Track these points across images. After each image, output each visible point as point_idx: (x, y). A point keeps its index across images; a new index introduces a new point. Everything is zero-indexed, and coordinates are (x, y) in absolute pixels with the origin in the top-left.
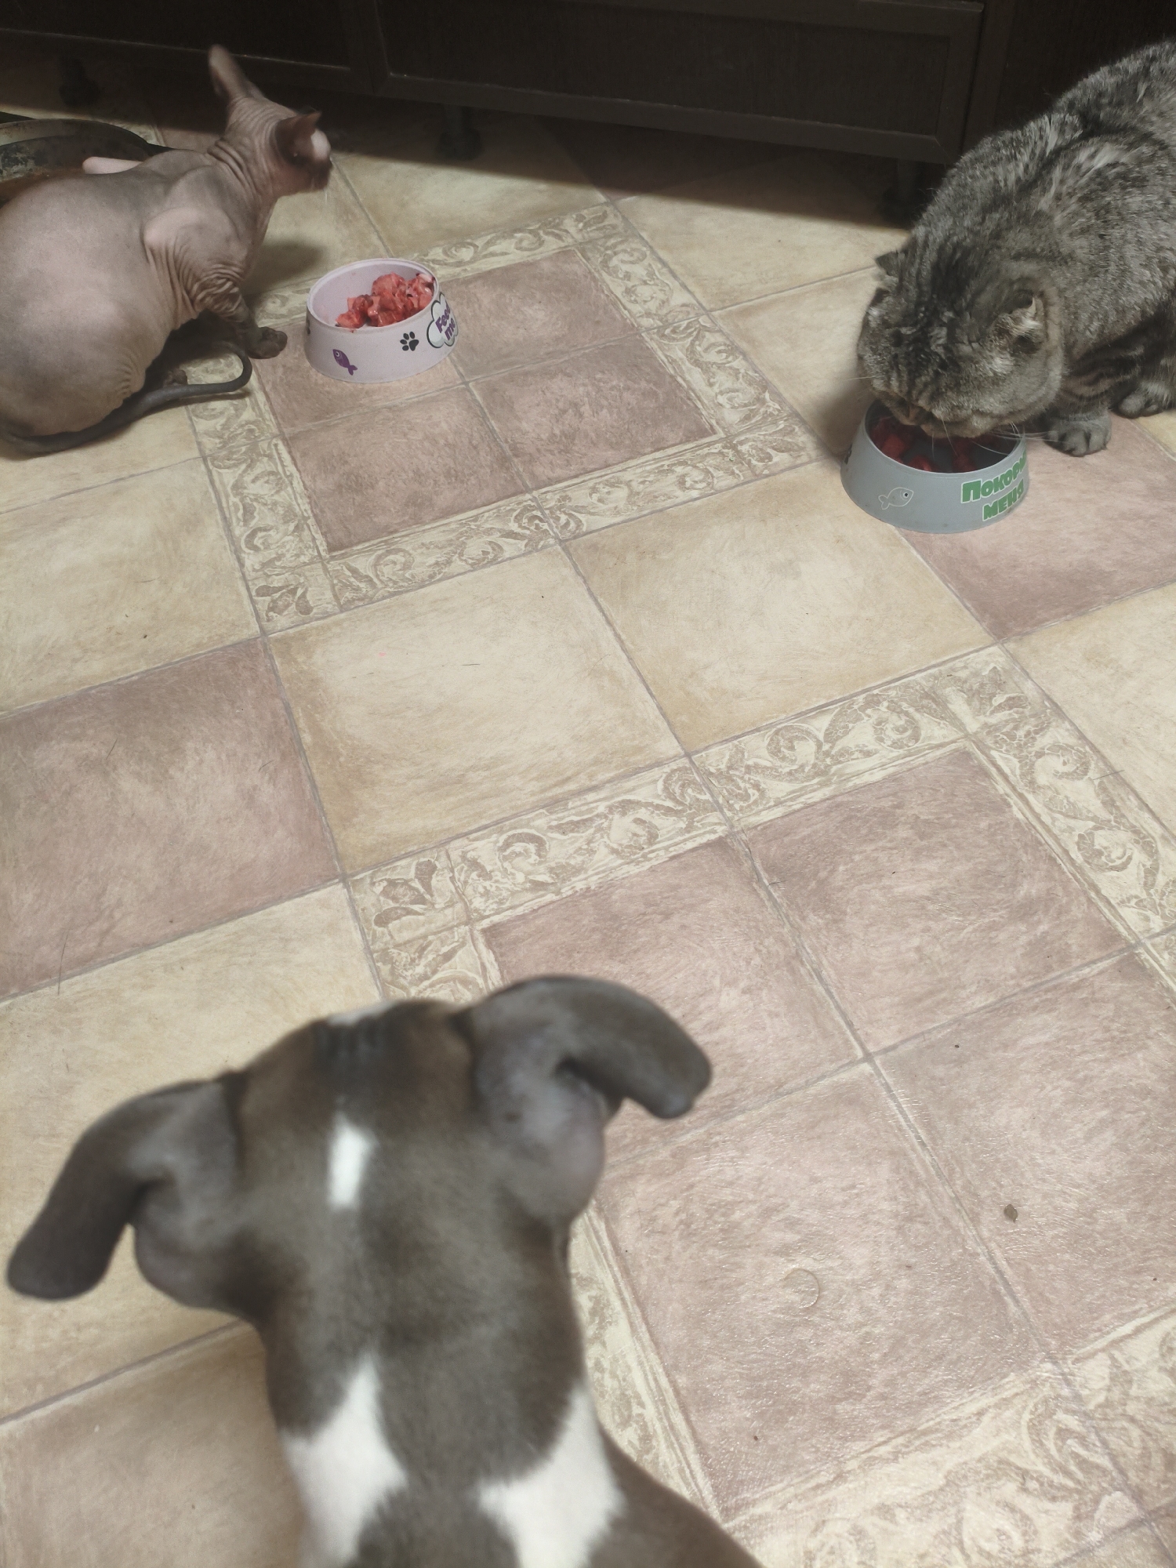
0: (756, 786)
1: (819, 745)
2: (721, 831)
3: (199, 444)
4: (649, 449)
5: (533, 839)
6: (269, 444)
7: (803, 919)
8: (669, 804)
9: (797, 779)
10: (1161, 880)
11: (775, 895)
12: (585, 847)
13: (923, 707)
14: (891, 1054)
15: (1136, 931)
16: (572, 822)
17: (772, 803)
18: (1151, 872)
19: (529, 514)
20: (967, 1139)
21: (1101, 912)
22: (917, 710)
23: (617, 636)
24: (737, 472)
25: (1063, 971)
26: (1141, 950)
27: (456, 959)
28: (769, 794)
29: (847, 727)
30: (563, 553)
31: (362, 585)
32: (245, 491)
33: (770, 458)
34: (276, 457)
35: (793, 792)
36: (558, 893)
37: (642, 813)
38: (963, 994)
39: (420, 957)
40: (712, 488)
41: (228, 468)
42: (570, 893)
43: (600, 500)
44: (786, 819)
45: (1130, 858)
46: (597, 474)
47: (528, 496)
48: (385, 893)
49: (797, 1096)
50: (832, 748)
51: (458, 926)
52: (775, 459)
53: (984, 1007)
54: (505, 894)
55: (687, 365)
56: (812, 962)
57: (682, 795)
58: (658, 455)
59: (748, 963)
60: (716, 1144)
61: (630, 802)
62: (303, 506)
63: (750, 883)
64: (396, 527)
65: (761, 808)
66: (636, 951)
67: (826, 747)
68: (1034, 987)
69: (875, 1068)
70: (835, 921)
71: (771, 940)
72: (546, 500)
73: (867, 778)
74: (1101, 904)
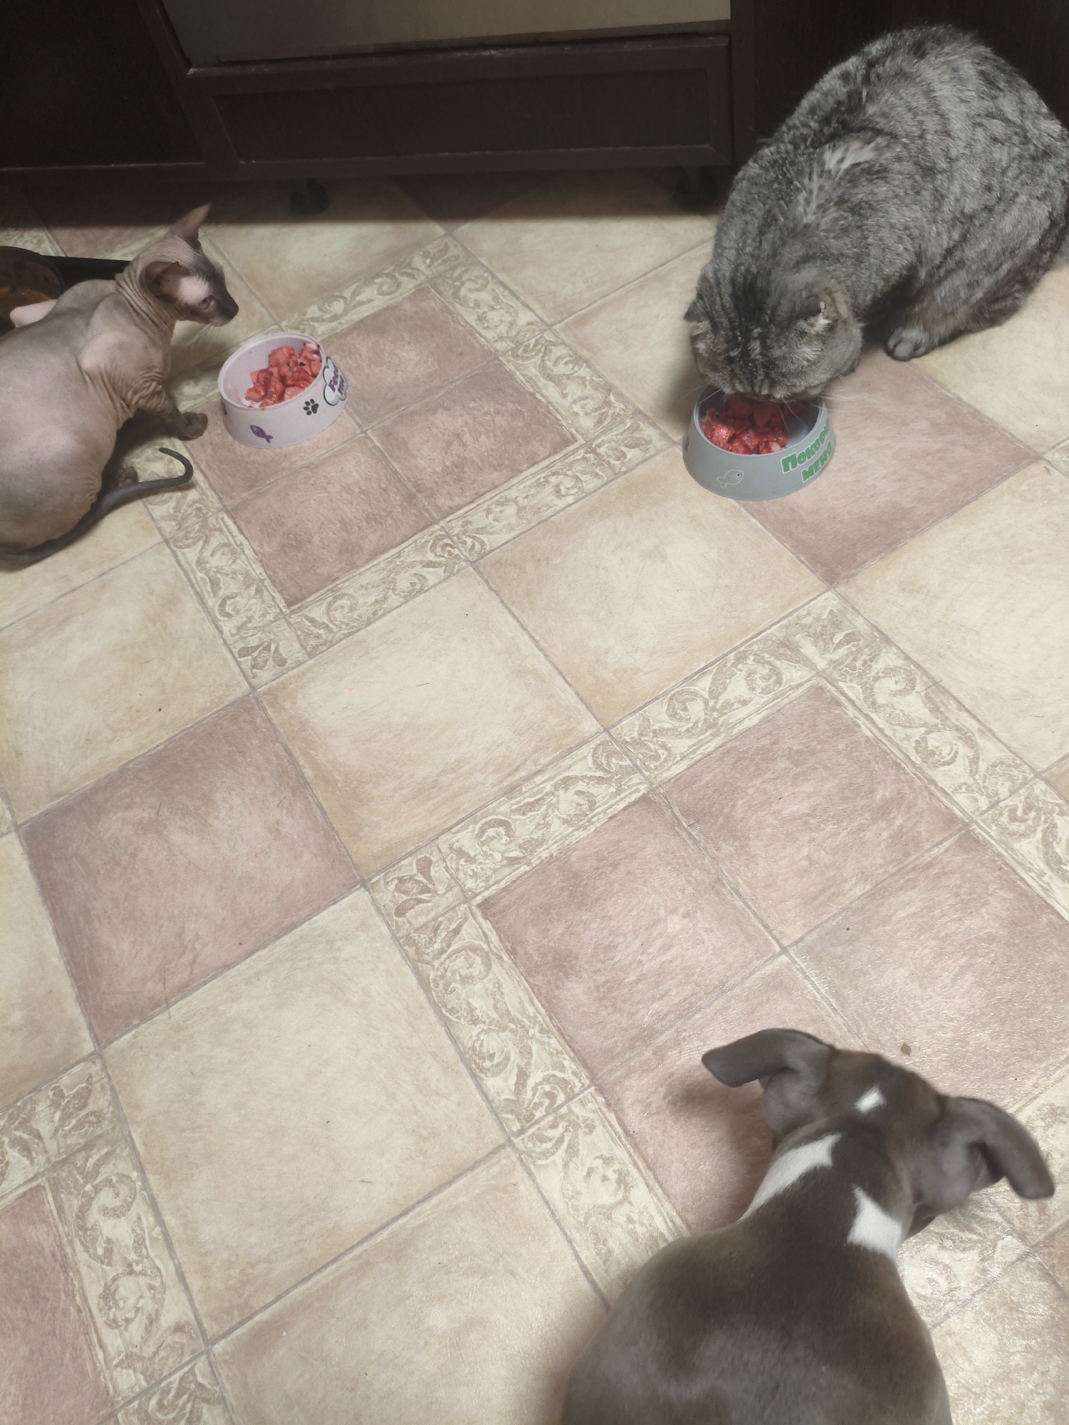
0: (664, 746)
1: (706, 702)
2: (643, 789)
3: (159, 529)
4: (526, 466)
5: (501, 823)
6: (217, 519)
7: (718, 849)
8: (600, 774)
9: (693, 735)
10: (982, 766)
11: (694, 833)
12: (542, 822)
13: (781, 655)
14: (800, 944)
15: (968, 811)
16: (528, 804)
17: (678, 759)
18: (974, 761)
19: (441, 543)
20: (866, 999)
21: (939, 800)
22: (777, 658)
23: (532, 638)
24: (600, 473)
25: (918, 854)
26: (974, 827)
27: (463, 931)
28: (674, 751)
29: (724, 683)
30: (475, 574)
31: (321, 632)
32: (208, 565)
33: (624, 455)
34: (225, 529)
35: (693, 746)
36: (529, 864)
37: (581, 786)
38: (847, 886)
39: (435, 936)
40: (583, 492)
41: (188, 546)
42: (538, 862)
43: (496, 520)
44: (691, 770)
45: (957, 753)
46: (488, 496)
47: (437, 527)
48: (397, 889)
49: (737, 990)
50: (716, 703)
51: (459, 905)
52: (629, 456)
53: (863, 894)
54: (489, 872)
55: (542, 381)
56: (730, 883)
57: (608, 764)
58: (534, 469)
59: (683, 893)
60: (684, 1039)
61: (569, 778)
62: (257, 571)
63: (672, 828)
64: (337, 575)
65: (670, 764)
66: (596, 900)
67: (711, 703)
68: (898, 871)
69: (791, 958)
70: (742, 847)
71: (697, 871)
72: (452, 528)
73: (748, 724)
74: (939, 795)
